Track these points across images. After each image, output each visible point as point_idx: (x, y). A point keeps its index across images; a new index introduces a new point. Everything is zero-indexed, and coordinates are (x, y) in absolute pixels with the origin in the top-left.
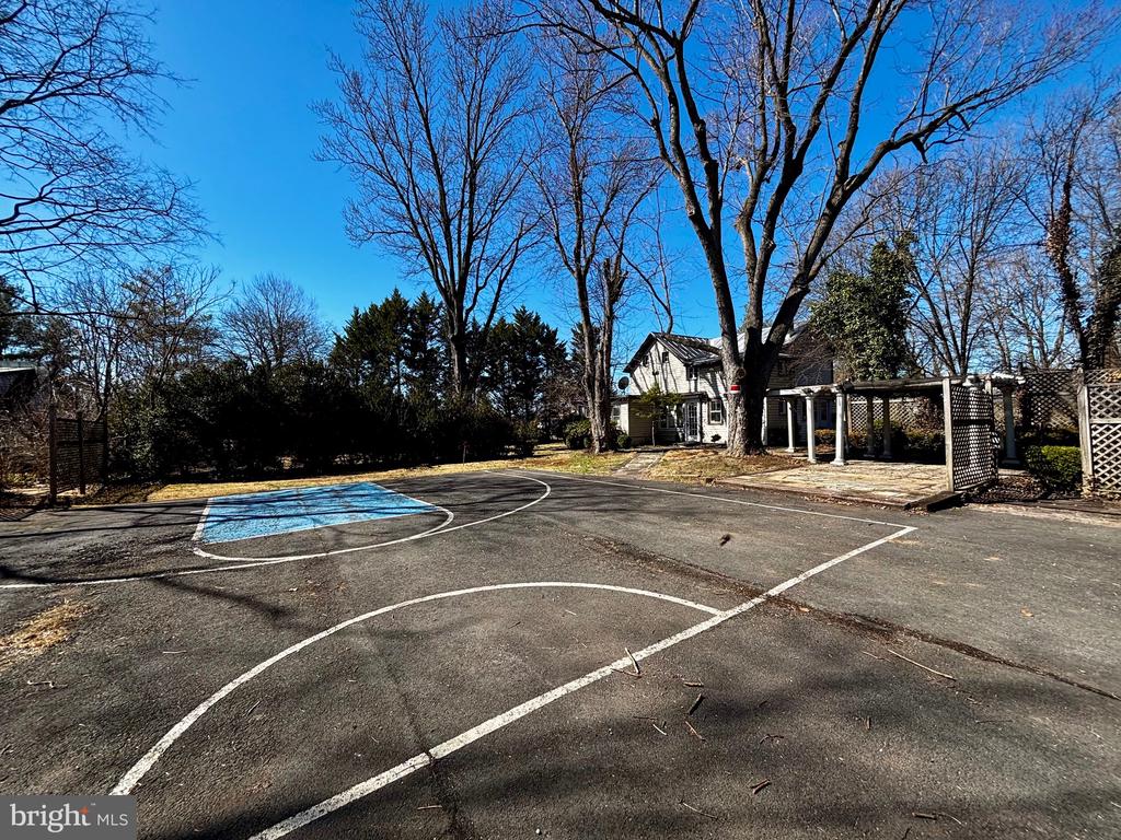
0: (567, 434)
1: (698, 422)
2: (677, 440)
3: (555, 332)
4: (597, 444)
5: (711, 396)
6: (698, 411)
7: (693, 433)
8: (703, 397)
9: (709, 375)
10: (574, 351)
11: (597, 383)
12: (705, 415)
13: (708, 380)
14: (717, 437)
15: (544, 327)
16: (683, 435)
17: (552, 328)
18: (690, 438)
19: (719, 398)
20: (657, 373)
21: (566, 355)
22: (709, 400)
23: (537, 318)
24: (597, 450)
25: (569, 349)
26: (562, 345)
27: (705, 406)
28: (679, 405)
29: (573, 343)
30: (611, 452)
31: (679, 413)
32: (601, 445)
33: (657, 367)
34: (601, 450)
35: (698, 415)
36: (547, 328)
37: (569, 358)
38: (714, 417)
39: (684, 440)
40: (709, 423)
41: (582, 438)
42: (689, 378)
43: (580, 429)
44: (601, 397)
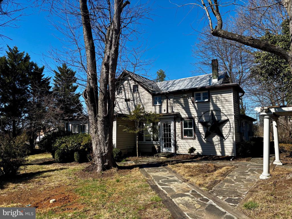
0: (57, 148)
1: (172, 137)
2: (154, 152)
3: (42, 69)
4: (98, 161)
5: (183, 116)
6: (172, 128)
7: (168, 145)
8: (177, 117)
9: (182, 101)
10: (56, 85)
11: (100, 96)
12: (178, 131)
13: (181, 104)
14: (192, 150)
15: (32, 64)
16: (159, 147)
17: (40, 66)
18: (164, 150)
19: (191, 118)
20: (129, 100)
21: (50, 87)
22: (182, 119)
23: (28, 58)
24: (99, 169)
25: (52, 84)
26: (47, 79)
27: (178, 125)
28: (155, 124)
29: (54, 81)
30: (114, 170)
31: (154, 130)
32: (103, 162)
33: (129, 96)
34: (104, 168)
35: (172, 131)
36: (35, 66)
37: (51, 90)
38: (187, 133)
39: (159, 152)
40: (182, 138)
41: (73, 152)
42: (154, 104)
43: (70, 143)
44: (105, 111)
